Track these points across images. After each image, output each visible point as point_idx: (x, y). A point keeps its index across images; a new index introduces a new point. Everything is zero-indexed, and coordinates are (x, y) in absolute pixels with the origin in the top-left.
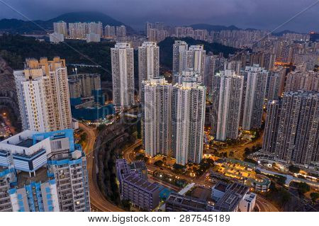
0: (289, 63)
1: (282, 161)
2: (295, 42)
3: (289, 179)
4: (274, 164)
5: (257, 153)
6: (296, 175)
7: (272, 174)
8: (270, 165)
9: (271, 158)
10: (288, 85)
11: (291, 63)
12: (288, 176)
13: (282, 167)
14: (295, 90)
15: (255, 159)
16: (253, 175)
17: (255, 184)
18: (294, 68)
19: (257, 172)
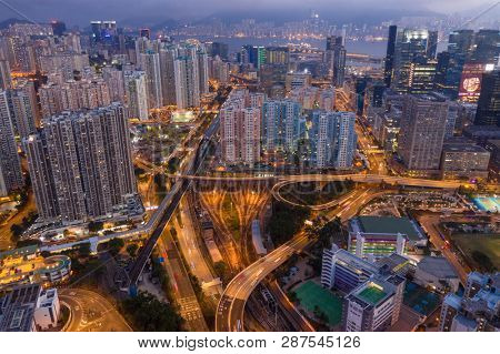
0: (34, 72)
1: (76, 222)
2: (32, 37)
3: (95, 243)
4: (66, 232)
5: (34, 227)
6: (100, 233)
7: (68, 247)
8: (60, 237)
9: (58, 225)
10: (45, 107)
11: (38, 72)
12: (91, 240)
13: (78, 231)
14: (58, 113)
15: (34, 237)
16: (39, 262)
17: (47, 274)
18: (45, 80)
19: (45, 254)
